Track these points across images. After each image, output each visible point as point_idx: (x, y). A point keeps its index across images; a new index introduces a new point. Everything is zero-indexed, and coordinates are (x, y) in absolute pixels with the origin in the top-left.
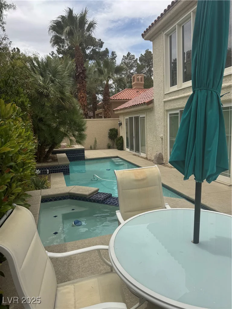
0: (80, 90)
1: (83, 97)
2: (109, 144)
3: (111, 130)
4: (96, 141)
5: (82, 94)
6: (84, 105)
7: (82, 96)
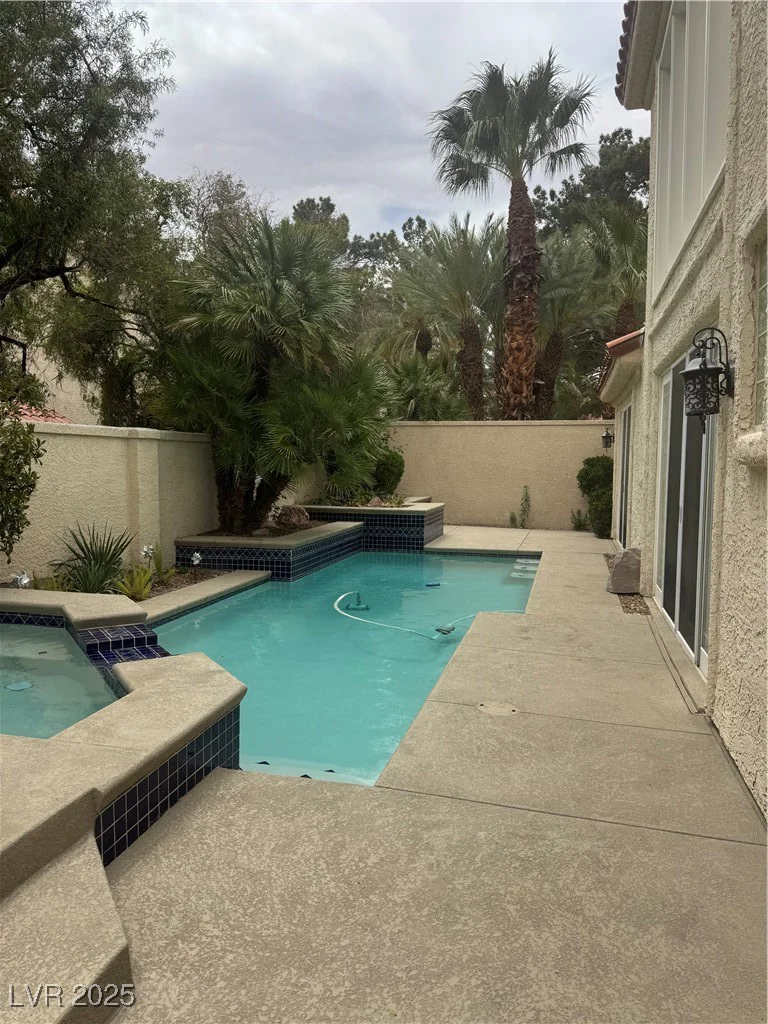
0: (513, 325)
1: (519, 349)
2: (579, 512)
3: (589, 462)
4: (527, 499)
5: (518, 337)
6: (521, 374)
7: (514, 344)
